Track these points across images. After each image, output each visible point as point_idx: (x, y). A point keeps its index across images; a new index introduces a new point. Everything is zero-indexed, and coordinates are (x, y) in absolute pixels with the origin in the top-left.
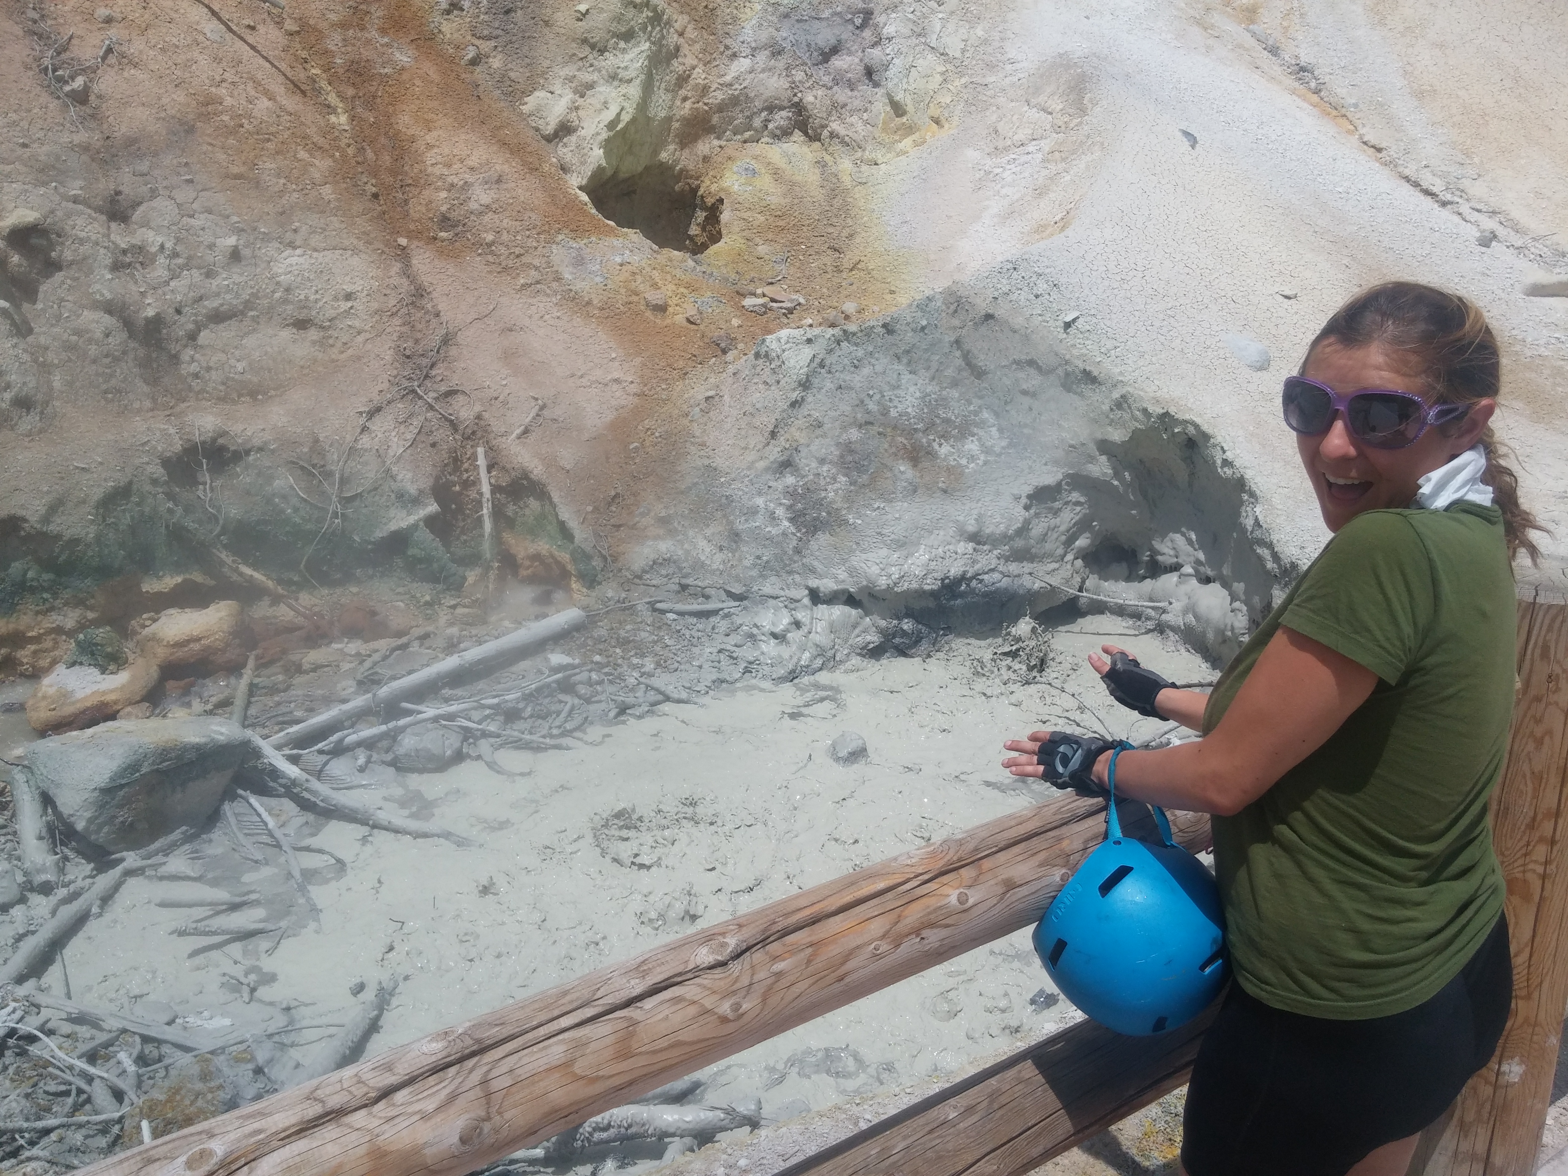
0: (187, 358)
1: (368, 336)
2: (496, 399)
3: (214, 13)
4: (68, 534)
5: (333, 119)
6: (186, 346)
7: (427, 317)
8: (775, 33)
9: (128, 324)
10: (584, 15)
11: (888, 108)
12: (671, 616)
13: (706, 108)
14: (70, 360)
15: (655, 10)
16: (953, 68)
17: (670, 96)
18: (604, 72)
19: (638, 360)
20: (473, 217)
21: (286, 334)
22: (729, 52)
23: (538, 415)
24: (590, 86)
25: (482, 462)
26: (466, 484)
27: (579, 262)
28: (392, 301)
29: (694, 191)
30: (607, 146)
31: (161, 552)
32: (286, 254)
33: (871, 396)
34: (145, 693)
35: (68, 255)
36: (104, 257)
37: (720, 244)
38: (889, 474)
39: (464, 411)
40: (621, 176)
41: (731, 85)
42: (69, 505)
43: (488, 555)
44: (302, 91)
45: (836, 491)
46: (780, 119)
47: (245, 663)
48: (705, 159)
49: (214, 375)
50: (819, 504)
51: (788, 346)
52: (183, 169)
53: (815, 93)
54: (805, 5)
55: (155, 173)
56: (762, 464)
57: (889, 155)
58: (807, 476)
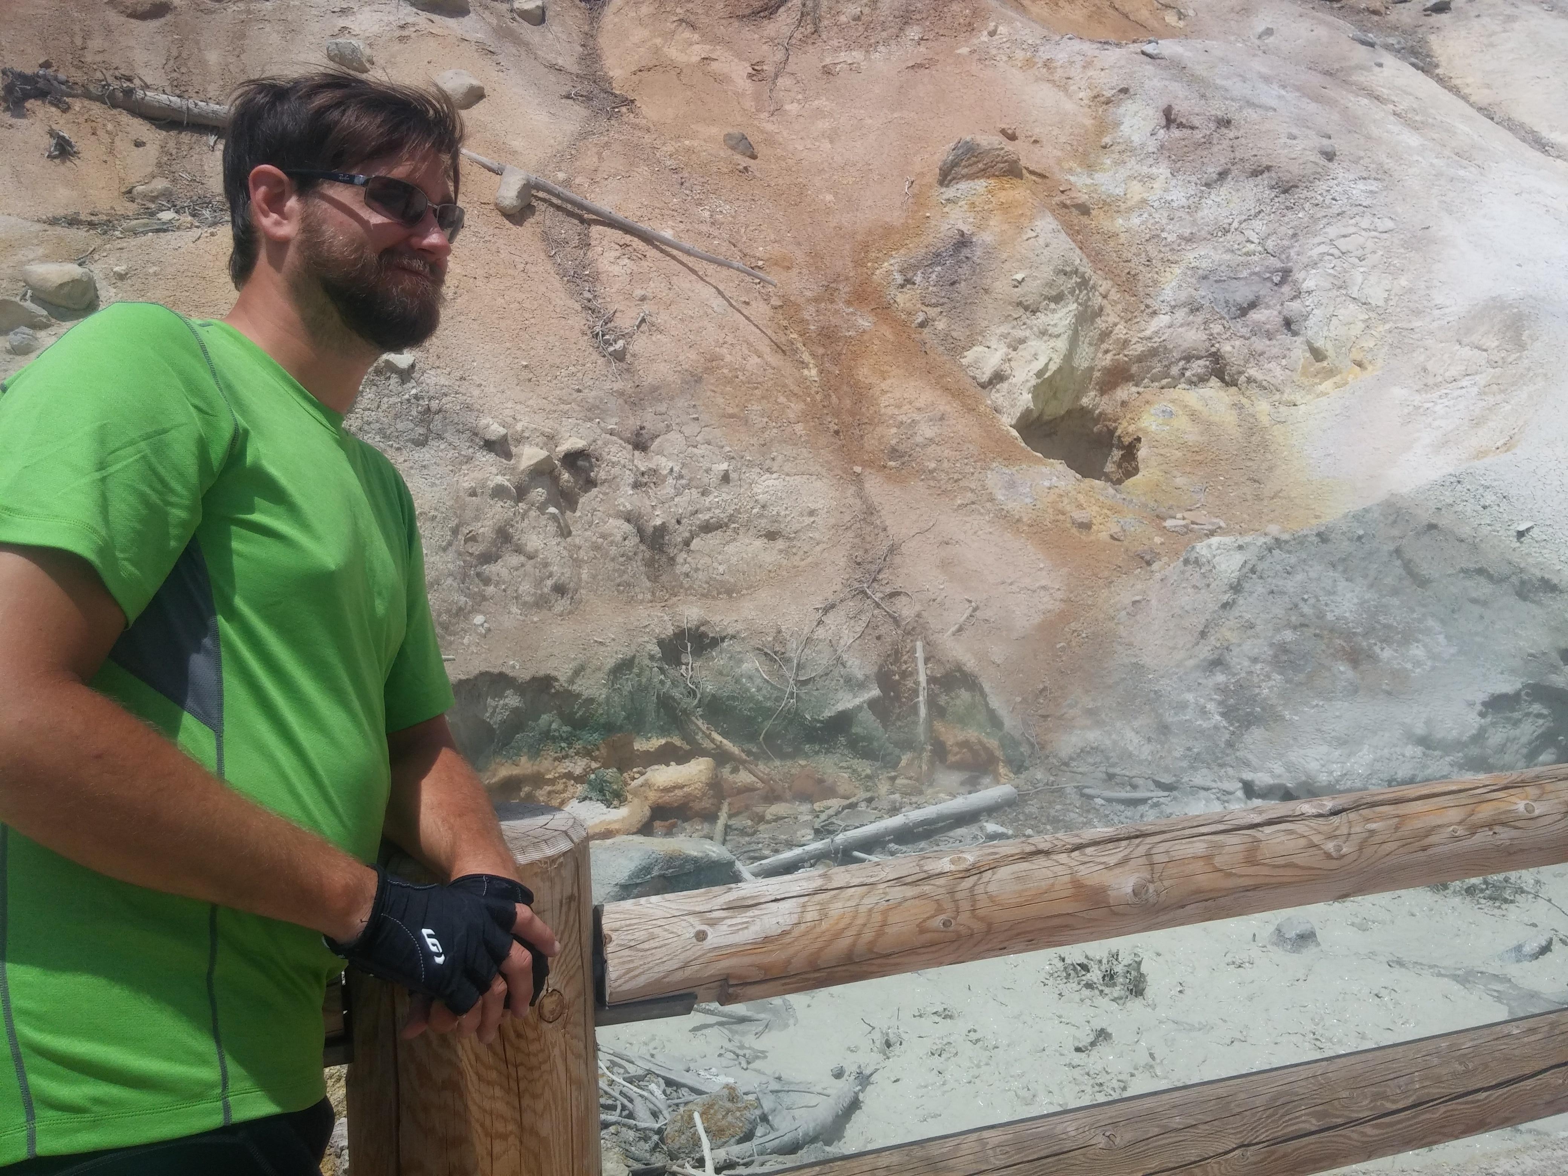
0: (682, 561)
1: (825, 546)
2: (934, 600)
3: (720, 292)
4: (586, 694)
5: (806, 372)
6: (681, 551)
7: (876, 531)
8: (1194, 293)
9: (640, 531)
10: (1020, 283)
11: (1308, 355)
12: (1099, 801)
13: (1126, 359)
14: (595, 558)
15: (1083, 277)
16: (1376, 316)
17: (1092, 349)
18: (1035, 329)
19: (1065, 570)
20: (918, 449)
21: (759, 543)
22: (1148, 311)
23: (971, 616)
24: (1022, 341)
25: (920, 654)
26: (904, 675)
27: (1011, 485)
28: (847, 517)
29: (1111, 432)
30: (1036, 391)
31: (651, 717)
32: (764, 477)
33: (1305, 600)
34: (639, 826)
35: (602, 475)
36: (629, 477)
37: (1137, 477)
38: (1327, 674)
39: (906, 610)
40: (1046, 418)
41: (1150, 338)
42: (588, 671)
43: (922, 738)
44: (783, 351)
45: (1271, 688)
46: (1198, 367)
47: (719, 809)
48: (1124, 404)
49: (700, 575)
50: (1253, 700)
51: (1219, 552)
52: (691, 410)
53: (1232, 343)
54: (1223, 268)
55: (671, 413)
56: (1191, 663)
57: (1309, 397)
58: (1238, 674)
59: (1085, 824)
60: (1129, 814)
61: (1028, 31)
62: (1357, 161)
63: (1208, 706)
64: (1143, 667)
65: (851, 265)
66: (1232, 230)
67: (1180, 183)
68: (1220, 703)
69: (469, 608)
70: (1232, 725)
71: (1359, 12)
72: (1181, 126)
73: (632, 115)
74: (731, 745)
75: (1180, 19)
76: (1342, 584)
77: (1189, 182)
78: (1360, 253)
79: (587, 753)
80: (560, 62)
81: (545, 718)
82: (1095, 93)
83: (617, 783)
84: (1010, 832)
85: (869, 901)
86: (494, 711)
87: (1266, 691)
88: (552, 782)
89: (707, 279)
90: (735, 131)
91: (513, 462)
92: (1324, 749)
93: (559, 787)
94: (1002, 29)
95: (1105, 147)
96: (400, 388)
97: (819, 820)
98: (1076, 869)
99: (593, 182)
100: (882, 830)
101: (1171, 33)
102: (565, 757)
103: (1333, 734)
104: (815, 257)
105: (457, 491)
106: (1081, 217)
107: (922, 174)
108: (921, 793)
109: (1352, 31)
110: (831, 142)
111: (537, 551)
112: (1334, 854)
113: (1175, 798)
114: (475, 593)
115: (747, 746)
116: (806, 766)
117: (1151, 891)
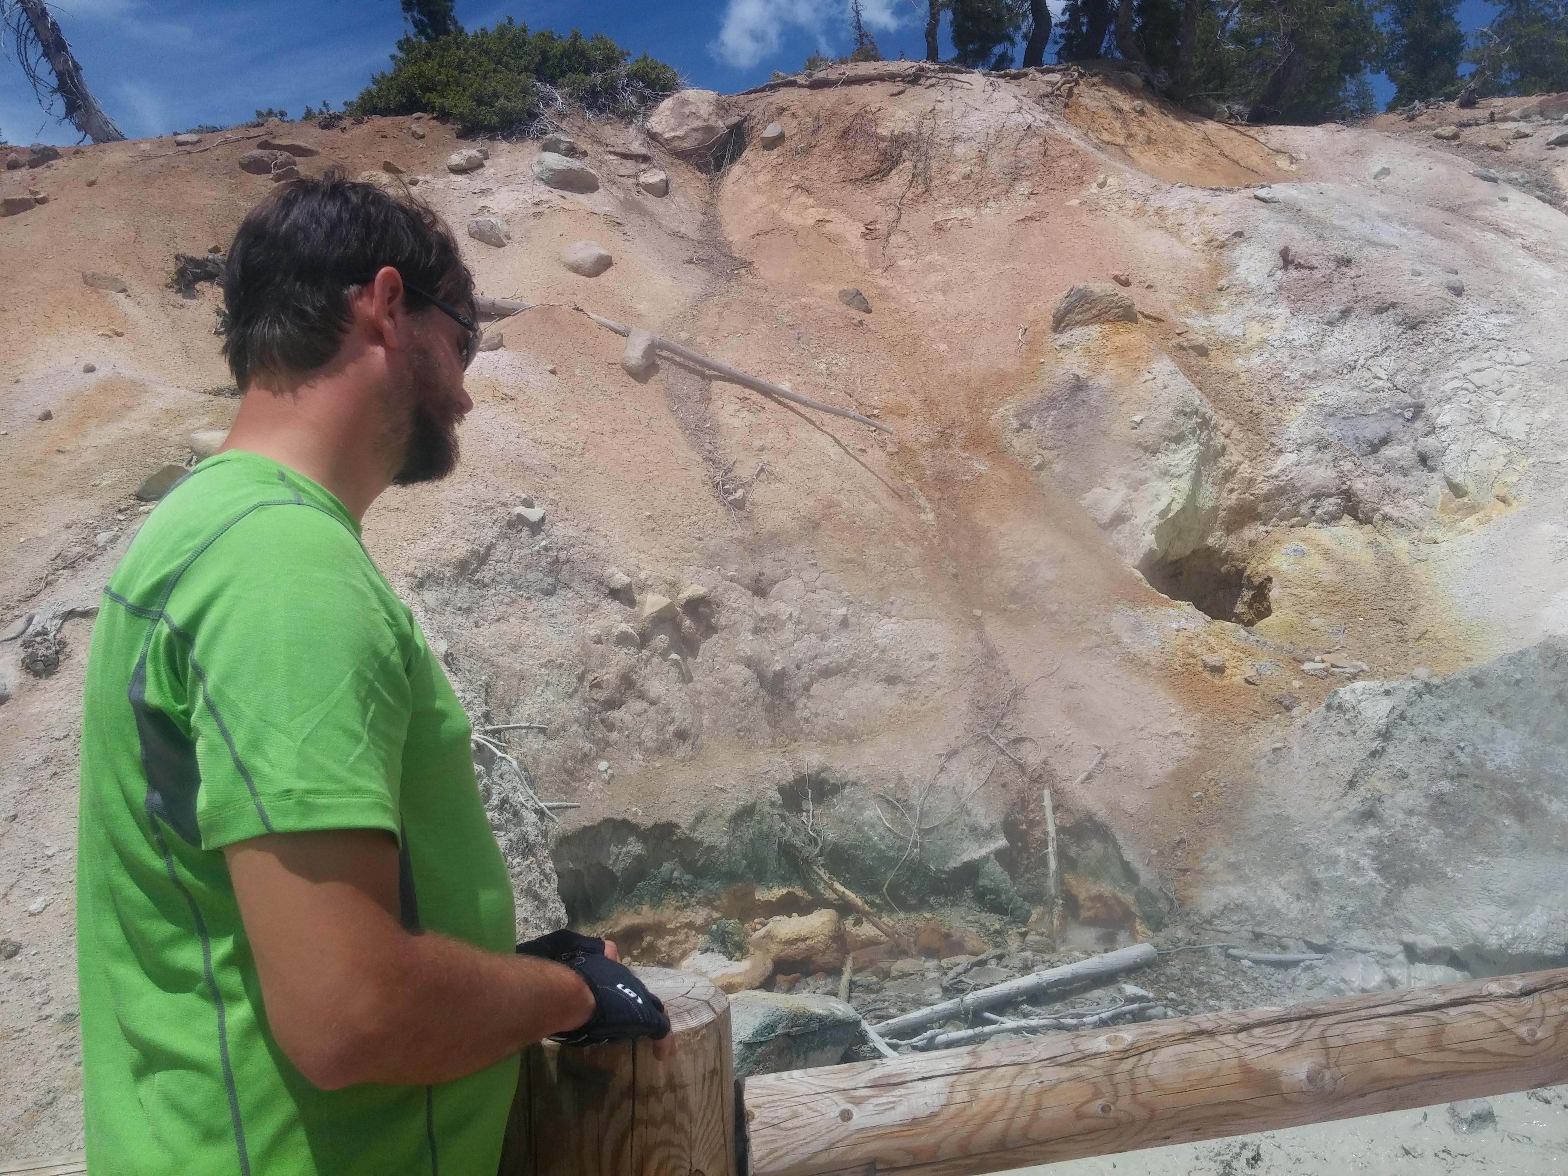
0: (802, 706)
1: (946, 690)
2: (1061, 746)
3: (836, 441)
4: (707, 842)
5: (923, 516)
6: (801, 696)
7: (998, 675)
8: (1321, 430)
9: (761, 677)
10: (1138, 424)
11: (1447, 491)
12: (1246, 962)
13: (1252, 498)
14: (716, 703)
15: (1203, 417)
16: (1517, 450)
17: (1216, 488)
18: (1156, 470)
19: (1198, 716)
20: (1039, 591)
21: (878, 688)
22: (1275, 449)
23: (1100, 763)
24: (1143, 482)
25: (1047, 803)
26: (1032, 824)
27: (1137, 628)
28: (968, 662)
29: (1240, 572)
30: (1158, 531)
31: (772, 865)
32: (883, 621)
33: (1462, 749)
34: (762, 980)
35: (723, 621)
36: (749, 623)
37: (1270, 618)
38: (1491, 828)
39: (1032, 756)
40: (1170, 558)
41: (1277, 477)
42: (710, 817)
43: (1053, 891)
44: (900, 496)
45: (1429, 843)
46: (1329, 505)
47: (843, 963)
48: (1252, 543)
49: (821, 720)
50: (1410, 855)
51: (1364, 697)
52: (810, 556)
53: (1364, 480)
54: (1350, 405)
55: (790, 559)
56: (1340, 814)
57: (1450, 534)
58: (1393, 827)
59: (1232, 987)
60: (1280, 977)
61: (1137, 181)
62: (1487, 295)
63: (1362, 862)
64: (1288, 818)
65: (966, 411)
66: (1359, 367)
67: (1301, 322)
68: (1375, 858)
69: (593, 754)
70: (1389, 882)
71: (1479, 148)
72: (1299, 266)
73: (750, 277)
74: (853, 895)
75: (1292, 163)
76: (1501, 732)
77: (1310, 321)
78: (1496, 387)
79: (708, 902)
80: (683, 229)
81: (667, 866)
82: (1209, 237)
83: (739, 934)
84: (1151, 995)
85: (1022, 1082)
86: (617, 858)
87: (1424, 846)
88: (674, 932)
89: (824, 428)
90: (850, 287)
91: (636, 609)
92: (1492, 909)
93: (681, 937)
94: (1111, 181)
95: (1221, 290)
96: (530, 541)
97: (947, 978)
98: (1244, 1051)
99: (714, 340)
100: (1014, 989)
101: (1285, 177)
102: (686, 907)
103: (1501, 893)
104: (929, 403)
105: (583, 638)
106: (1199, 359)
107: (1035, 322)
108: (1054, 950)
109: (1473, 167)
110: (944, 293)
111: (659, 697)
112: (1528, 1039)
113: (1330, 962)
114: (600, 739)
115: (869, 898)
116: (931, 919)
117: (1327, 1077)
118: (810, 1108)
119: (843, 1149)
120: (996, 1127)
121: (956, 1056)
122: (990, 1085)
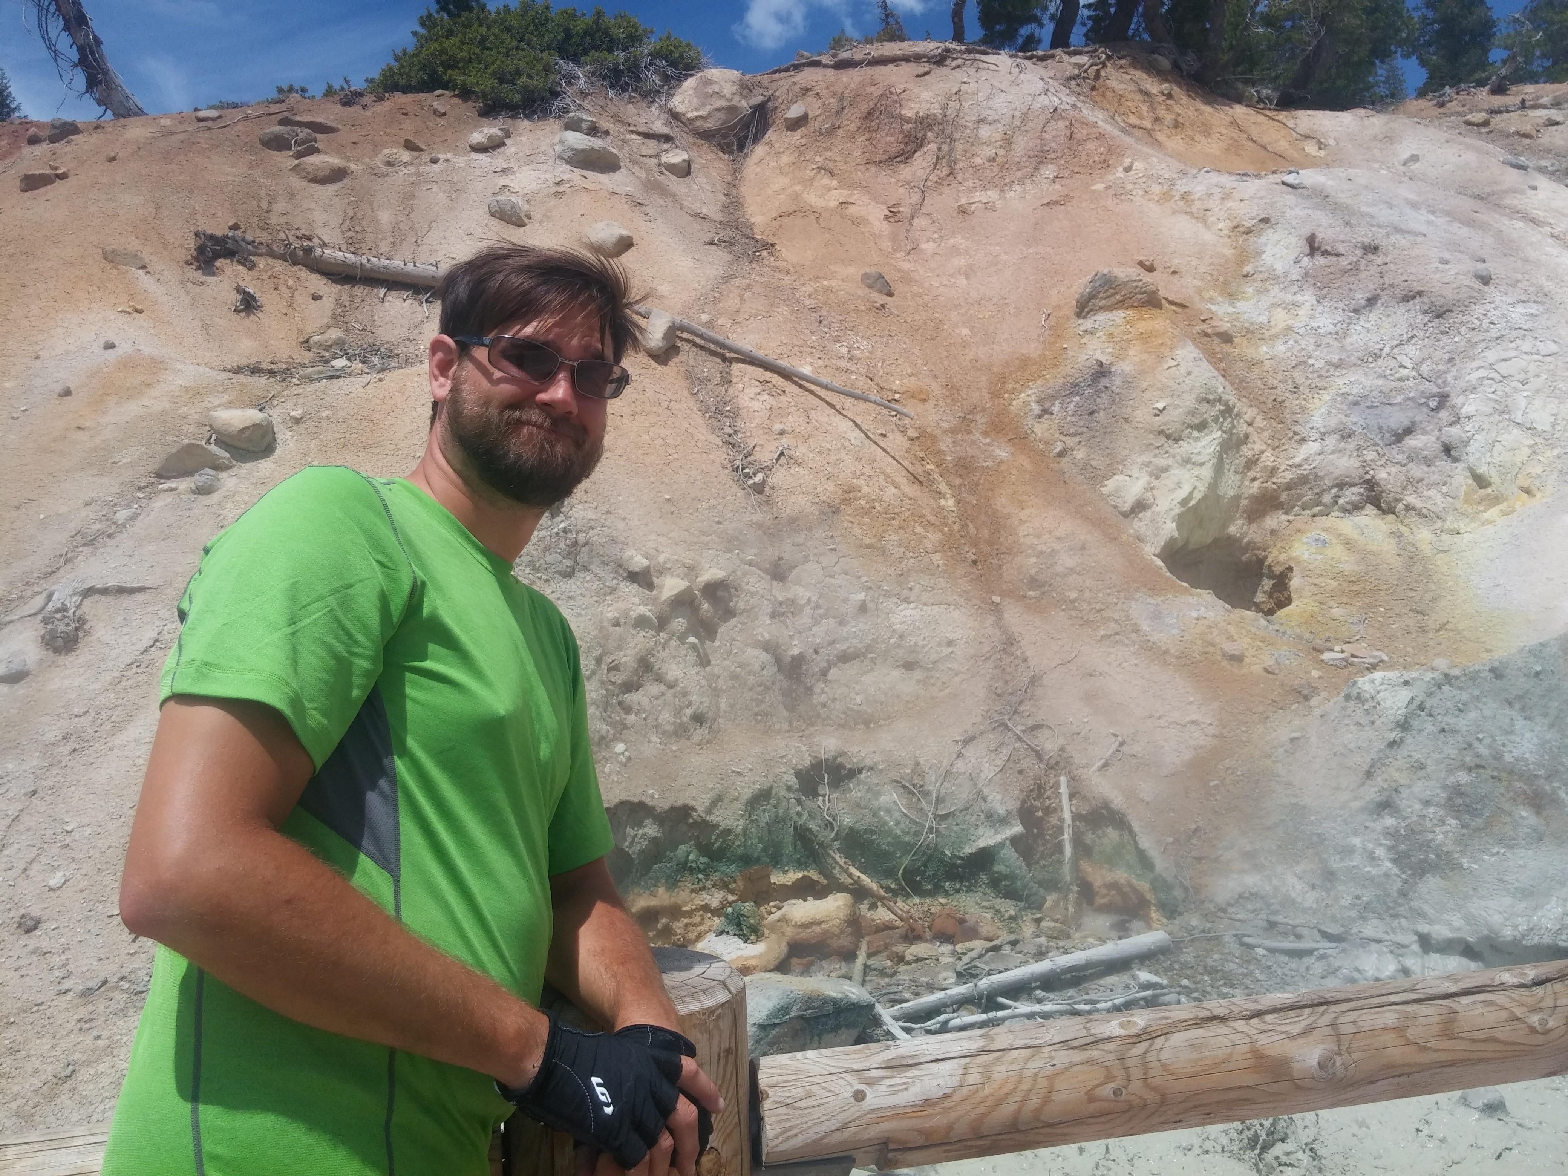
0: (819, 690)
1: (964, 677)
2: (1078, 734)
3: (857, 425)
4: (723, 825)
5: (943, 502)
6: (819, 680)
7: (1017, 662)
8: (1345, 419)
9: (778, 660)
10: (1161, 411)
11: (1471, 481)
12: (1260, 951)
13: (1275, 487)
14: (733, 687)
15: (1226, 404)
16: (1542, 441)
17: (1239, 477)
18: (1178, 457)
19: (1216, 704)
20: (1058, 579)
21: (896, 673)
22: (1296, 438)
23: (1118, 751)
24: (1165, 470)
25: (1064, 790)
26: (1048, 811)
27: (1157, 616)
28: (986, 648)
29: (1261, 562)
30: (1180, 520)
31: (788, 849)
32: (902, 607)
33: (1480, 740)
34: (776, 963)
35: (741, 605)
36: (767, 607)
37: (1290, 607)
38: (1507, 819)
39: (1049, 744)
40: (1191, 547)
41: (1300, 466)
42: (726, 801)
43: (1068, 878)
44: (920, 482)
45: (1446, 834)
46: (1351, 494)
47: (857, 947)
48: (1273, 532)
49: (838, 705)
50: (1426, 846)
51: (1383, 687)
52: (829, 541)
53: (1388, 470)
54: (1375, 393)
55: (809, 543)
56: (1356, 805)
57: (1473, 525)
58: (1409, 817)
59: (1245, 975)
60: (1294, 966)
61: (1163, 166)
62: (1515, 284)
63: (1377, 852)
64: (1304, 807)
65: (987, 396)
66: (1384, 355)
67: (1326, 309)
68: (1390, 849)
69: (610, 736)
70: (1404, 873)
71: (1508, 135)
72: (1325, 253)
73: (772, 259)
74: (869, 880)
75: (1320, 148)
76: (1520, 723)
77: (1336, 308)
78: (1522, 377)
79: (724, 886)
80: (705, 211)
81: (683, 848)
82: (1235, 223)
83: (754, 917)
84: (1165, 982)
85: (1035, 1065)
86: (633, 841)
87: (1440, 837)
88: (689, 914)
89: (845, 413)
90: (873, 270)
91: (654, 592)
92: (1508, 901)
93: (697, 919)
94: (1137, 165)
95: (1246, 276)
96: (550, 523)
97: (961, 963)
98: (1255, 1037)
99: (735, 322)
100: (1028, 975)
101: (1312, 163)
102: (703, 889)
103: (1517, 885)
104: (951, 388)
105: (601, 621)
106: (1224, 345)
107: (1059, 307)
108: (1068, 937)
109: (1502, 154)
110: (967, 277)
111: (677, 681)
112: (1539, 1028)
113: (1344, 951)
114: (617, 722)
115: (885, 882)
116: (946, 904)
117: (1338, 1064)
118: (823, 1088)
119: (857, 1129)
120: (1007, 1110)
121: (969, 1039)
122: (1003, 1068)
